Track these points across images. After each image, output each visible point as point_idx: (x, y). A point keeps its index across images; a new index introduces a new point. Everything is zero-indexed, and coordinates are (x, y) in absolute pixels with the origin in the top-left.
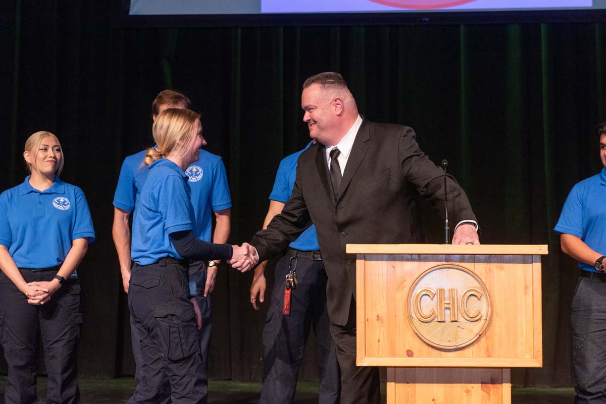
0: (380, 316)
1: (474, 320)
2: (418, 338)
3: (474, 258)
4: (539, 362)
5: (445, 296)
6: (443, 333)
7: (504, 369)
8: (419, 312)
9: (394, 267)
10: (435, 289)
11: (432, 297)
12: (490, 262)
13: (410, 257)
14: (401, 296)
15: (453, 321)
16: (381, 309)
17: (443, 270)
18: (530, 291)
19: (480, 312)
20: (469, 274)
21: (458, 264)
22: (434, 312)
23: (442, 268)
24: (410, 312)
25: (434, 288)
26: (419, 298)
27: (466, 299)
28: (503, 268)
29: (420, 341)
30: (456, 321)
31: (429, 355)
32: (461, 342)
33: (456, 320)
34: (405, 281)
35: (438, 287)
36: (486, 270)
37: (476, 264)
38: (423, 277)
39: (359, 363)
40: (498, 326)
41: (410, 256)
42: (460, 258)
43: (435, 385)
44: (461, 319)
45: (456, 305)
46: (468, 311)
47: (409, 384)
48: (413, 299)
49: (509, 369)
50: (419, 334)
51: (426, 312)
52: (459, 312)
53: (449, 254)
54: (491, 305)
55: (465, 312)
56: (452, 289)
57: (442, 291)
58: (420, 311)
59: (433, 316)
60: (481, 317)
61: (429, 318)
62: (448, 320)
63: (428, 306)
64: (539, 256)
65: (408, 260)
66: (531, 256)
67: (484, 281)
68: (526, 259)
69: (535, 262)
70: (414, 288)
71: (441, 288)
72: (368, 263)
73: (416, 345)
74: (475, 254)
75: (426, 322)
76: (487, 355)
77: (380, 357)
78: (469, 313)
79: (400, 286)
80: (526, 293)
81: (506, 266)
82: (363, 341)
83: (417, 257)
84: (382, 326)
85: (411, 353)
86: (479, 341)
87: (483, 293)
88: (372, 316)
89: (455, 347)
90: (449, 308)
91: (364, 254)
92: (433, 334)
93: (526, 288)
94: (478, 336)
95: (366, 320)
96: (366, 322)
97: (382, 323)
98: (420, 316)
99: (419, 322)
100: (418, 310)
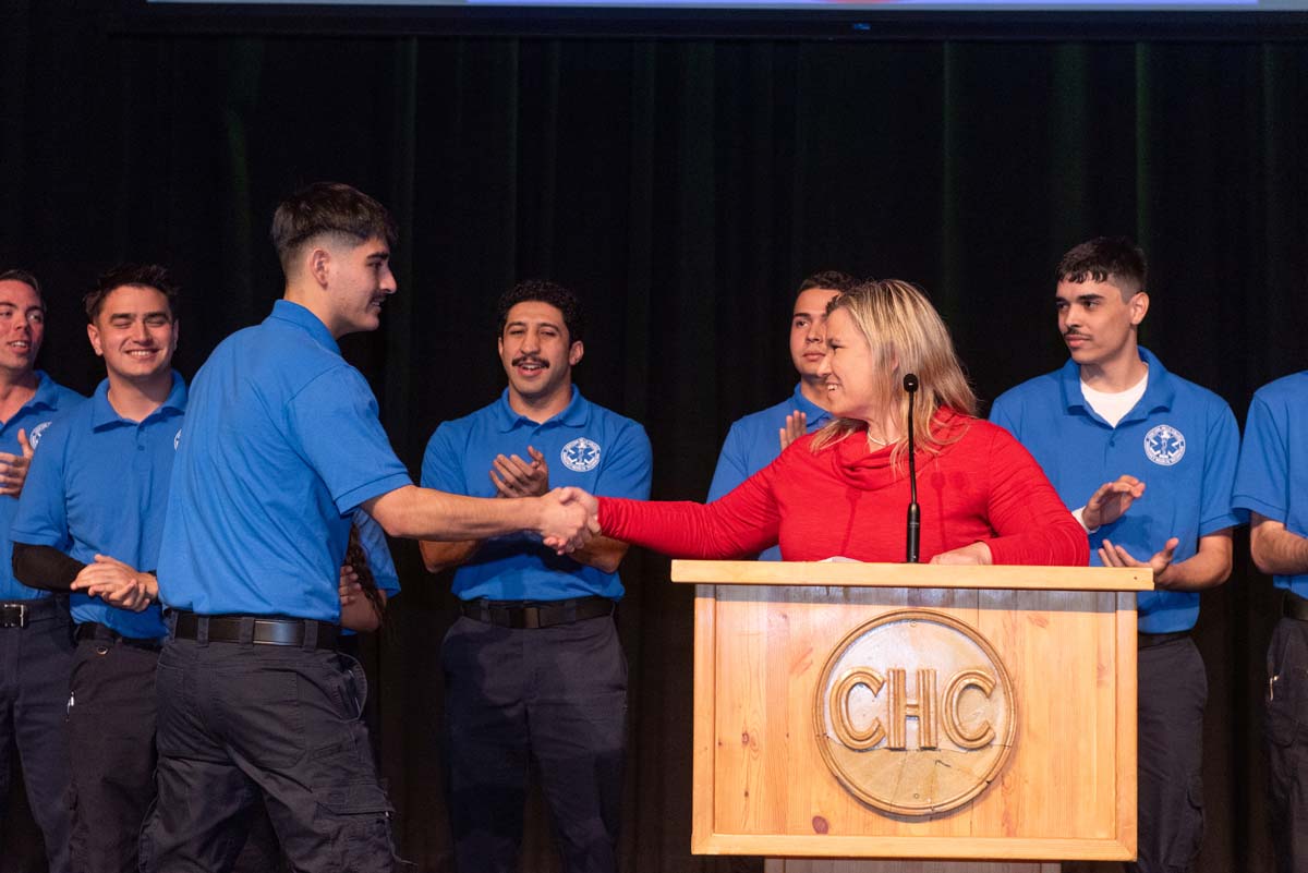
0: (749, 732)
1: (978, 744)
2: (841, 789)
3: (975, 597)
4: (1128, 849)
5: (908, 690)
6: (900, 777)
7: (1044, 865)
8: (844, 726)
9: (785, 617)
10: (883, 672)
11: (875, 690)
12: (1016, 609)
13: (825, 593)
14: (801, 685)
15: (924, 749)
16: (755, 716)
17: (903, 624)
18: (1110, 679)
19: (989, 728)
20: (966, 635)
21: (938, 610)
23: (900, 620)
24: (823, 725)
25: (881, 669)
26: (845, 692)
27: (956, 694)
28: (1047, 622)
29: (846, 795)
30: (933, 749)
31: (866, 830)
32: (945, 798)
33: (933, 745)
34: (811, 650)
35: (893, 667)
36: (1005, 626)
37: (981, 611)
38: (854, 641)
39: (699, 848)
40: (1033, 763)
41: (823, 591)
42: (943, 596)
44: (944, 743)
45: (932, 709)
46: (960, 724)
48: (830, 694)
49: (1058, 866)
50: (842, 778)
51: (861, 725)
52: (939, 725)
53: (918, 587)
54: (1016, 708)
55: (955, 727)
56: (923, 672)
57: (899, 675)
58: (846, 722)
59: (877, 735)
60: (993, 739)
61: (867, 739)
62: (912, 743)
63: (865, 709)
64: (1133, 594)
65: (819, 600)
66: (1113, 594)
67: (1000, 650)
68: (1102, 600)
69: (1124, 609)
70: (833, 667)
71: (899, 667)
72: (724, 605)
73: (835, 805)
74: (978, 588)
75: (860, 751)
76: (1005, 828)
77: (749, 833)
78: (963, 729)
79: (799, 664)
80: (1099, 683)
81: (1052, 616)
82: (711, 793)
83: (841, 594)
84: (755, 759)
85: (824, 825)
86: (986, 797)
87: (999, 681)
88: (730, 734)
89: (930, 810)
90: (916, 717)
91: (715, 584)
92: (877, 777)
93: (1100, 670)
94: (985, 784)
95: (717, 744)
96: (717, 749)
97: (755, 751)
98: (846, 735)
99: (845, 750)
100: (842, 721)
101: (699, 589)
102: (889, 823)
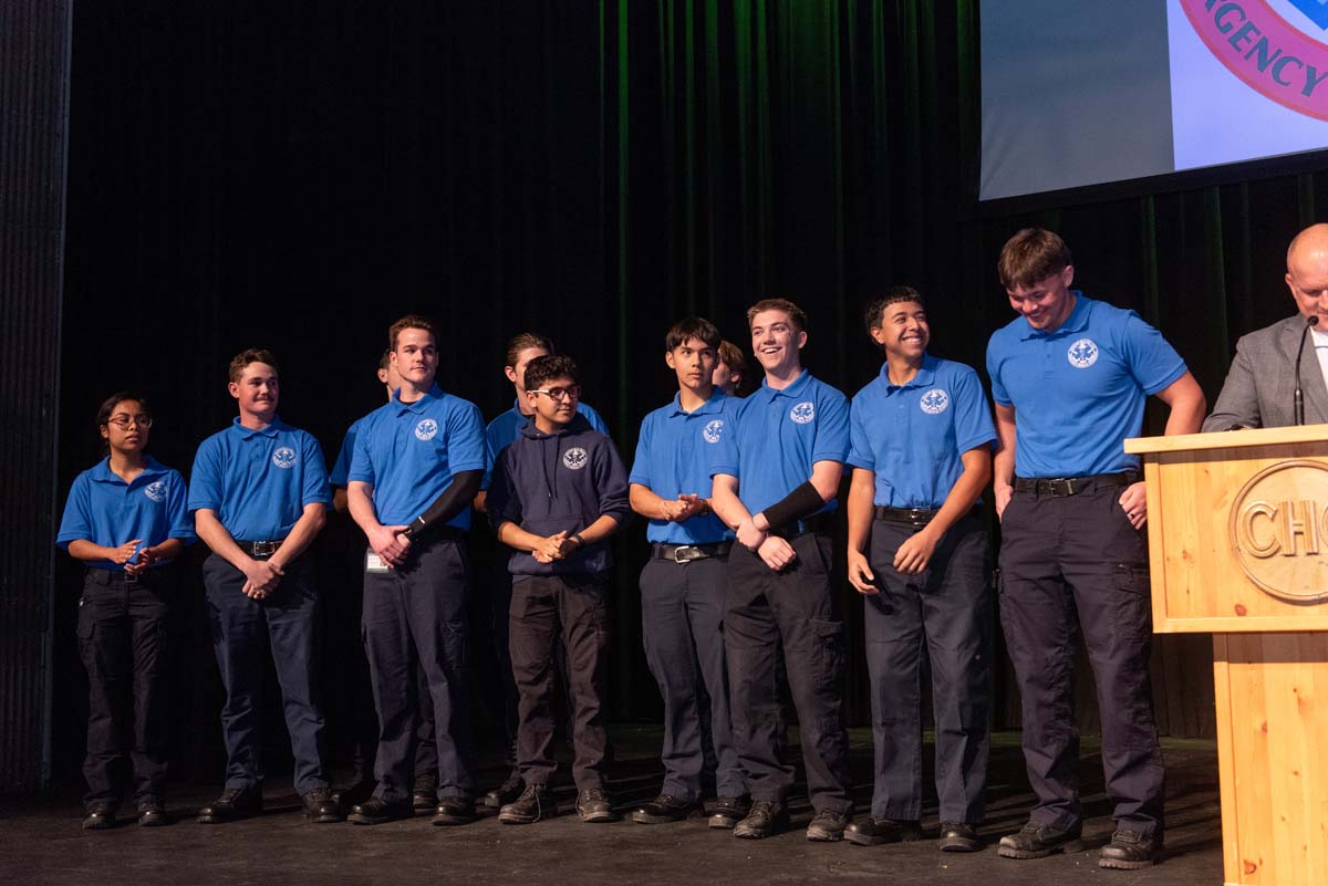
0: (1188, 551)
2: (1254, 586)
5: (1294, 514)
6: (1293, 575)
8: (1251, 542)
9: (1207, 472)
11: (1272, 517)
14: (1220, 517)
15: (1309, 554)
16: (1190, 539)
21: (1314, 458)
22: (1275, 540)
24: (1236, 543)
25: (1274, 502)
26: (1248, 522)
29: (1255, 588)
30: (1316, 554)
31: (1273, 612)
33: (1315, 551)
34: (1224, 493)
35: (1282, 500)
38: (1254, 484)
41: (1233, 452)
43: (1297, 666)
44: (1324, 549)
45: (1314, 526)
47: (1252, 665)
48: (1240, 522)
50: (1252, 577)
51: (1263, 541)
52: (1321, 541)
53: (1300, 443)
56: (1305, 502)
57: (1289, 505)
58: (1253, 541)
59: (1274, 547)
61: (1268, 550)
62: (1301, 552)
63: (1265, 533)
65: (1229, 458)
70: (1241, 502)
71: (1288, 500)
72: (1165, 468)
73: (1250, 597)
75: (1263, 558)
77: (1192, 616)
79: (1218, 503)
82: (1164, 592)
84: (1193, 568)
85: (1243, 611)
88: (1175, 552)
89: (1316, 597)
90: (1301, 533)
91: (1159, 453)
92: (1277, 575)
95: (1165, 559)
96: (1166, 563)
97: (1192, 563)
98: (1251, 548)
99: (1252, 558)
100: (1248, 538)
101: (1146, 457)
102: (1289, 607)
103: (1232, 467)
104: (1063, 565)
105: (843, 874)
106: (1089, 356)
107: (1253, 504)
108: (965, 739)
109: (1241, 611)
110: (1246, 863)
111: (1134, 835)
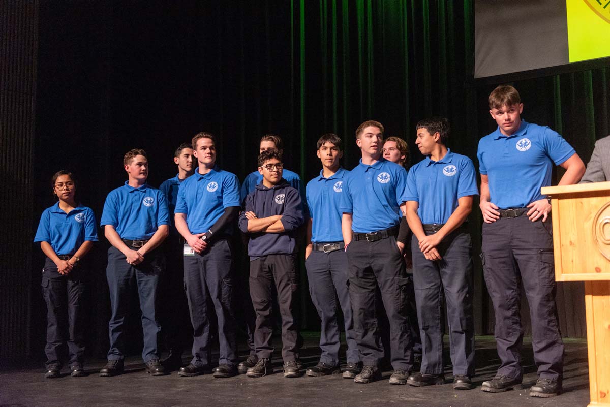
0: (573, 242)
2: (605, 259)
8: (603, 237)
9: (581, 203)
14: (588, 225)
16: (573, 236)
24: (596, 238)
26: (602, 226)
34: (590, 213)
38: (605, 208)
47: (604, 296)
48: (597, 227)
50: (604, 254)
70: (598, 218)
72: (561, 201)
73: (602, 263)
75: (608, 244)
77: (574, 273)
79: (587, 218)
82: (560, 261)
84: (575, 250)
88: (566, 242)
91: (557, 195)
95: (561, 246)
96: (562, 247)
97: (575, 247)
98: (603, 240)
99: (604, 244)
100: (602, 235)
101: (552, 196)
103: (594, 200)
104: (514, 250)
105: (406, 399)
106: (527, 146)
107: (604, 218)
108: (464, 335)
109: (598, 270)
110: (601, 393)
111: (548, 380)
